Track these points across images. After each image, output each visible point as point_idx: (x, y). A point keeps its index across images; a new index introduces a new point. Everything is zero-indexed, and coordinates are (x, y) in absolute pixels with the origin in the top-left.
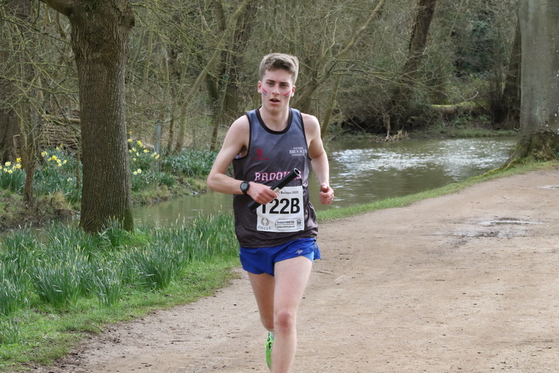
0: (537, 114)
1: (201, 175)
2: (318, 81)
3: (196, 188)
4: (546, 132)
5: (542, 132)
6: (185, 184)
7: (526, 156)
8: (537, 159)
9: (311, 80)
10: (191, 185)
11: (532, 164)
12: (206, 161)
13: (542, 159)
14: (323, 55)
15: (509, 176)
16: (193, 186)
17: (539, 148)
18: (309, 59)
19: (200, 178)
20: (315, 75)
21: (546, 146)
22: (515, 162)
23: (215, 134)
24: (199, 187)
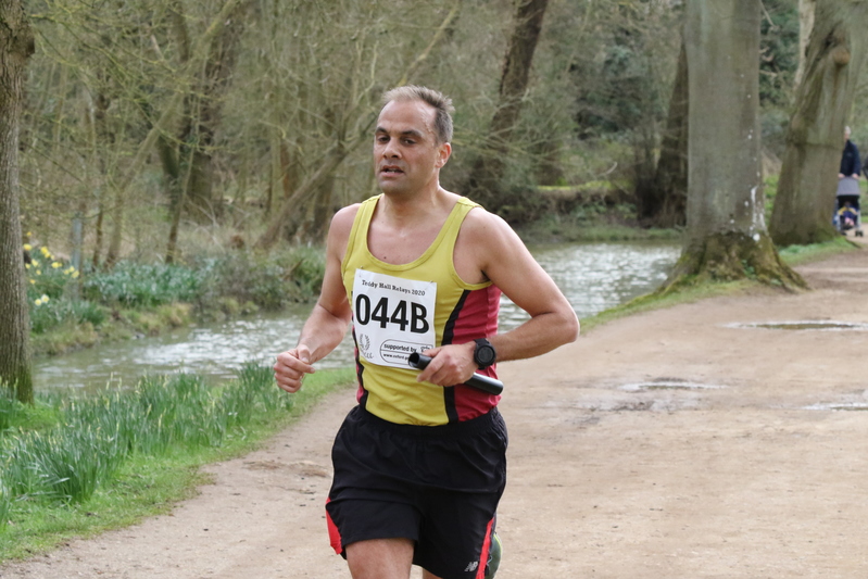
0: (715, 202)
1: (149, 306)
2: (347, 147)
3: (142, 328)
4: (730, 234)
5: (724, 232)
6: (124, 321)
7: (696, 272)
8: (714, 277)
9: (336, 144)
10: (133, 321)
11: (705, 286)
12: (158, 282)
13: (724, 278)
14: (355, 102)
15: (668, 307)
16: (137, 325)
17: (719, 259)
18: (332, 109)
19: (148, 310)
20: (342, 136)
21: (730, 257)
22: (678, 284)
23: (173, 236)
24: (146, 326)
